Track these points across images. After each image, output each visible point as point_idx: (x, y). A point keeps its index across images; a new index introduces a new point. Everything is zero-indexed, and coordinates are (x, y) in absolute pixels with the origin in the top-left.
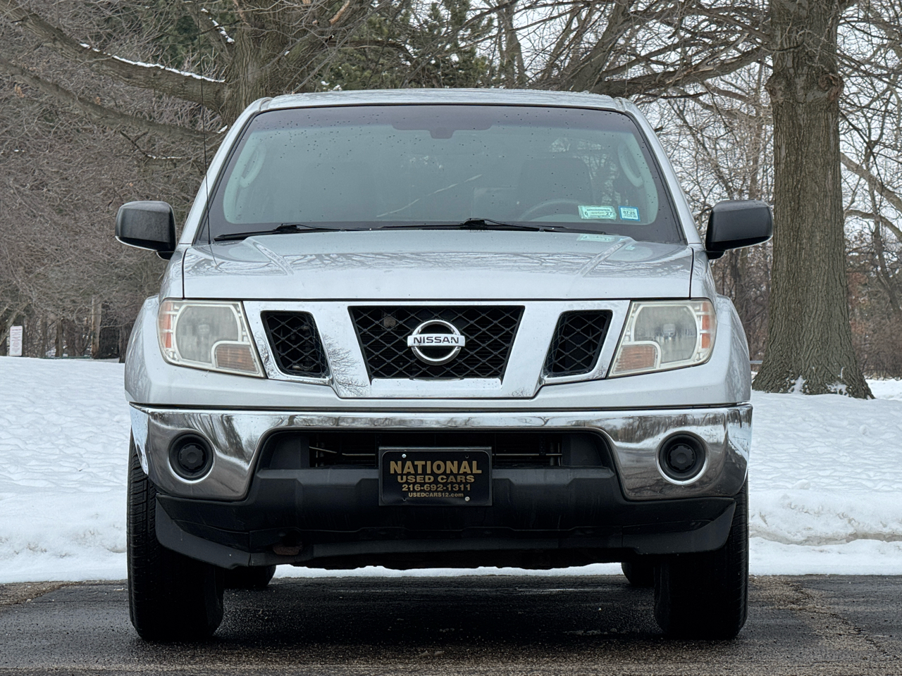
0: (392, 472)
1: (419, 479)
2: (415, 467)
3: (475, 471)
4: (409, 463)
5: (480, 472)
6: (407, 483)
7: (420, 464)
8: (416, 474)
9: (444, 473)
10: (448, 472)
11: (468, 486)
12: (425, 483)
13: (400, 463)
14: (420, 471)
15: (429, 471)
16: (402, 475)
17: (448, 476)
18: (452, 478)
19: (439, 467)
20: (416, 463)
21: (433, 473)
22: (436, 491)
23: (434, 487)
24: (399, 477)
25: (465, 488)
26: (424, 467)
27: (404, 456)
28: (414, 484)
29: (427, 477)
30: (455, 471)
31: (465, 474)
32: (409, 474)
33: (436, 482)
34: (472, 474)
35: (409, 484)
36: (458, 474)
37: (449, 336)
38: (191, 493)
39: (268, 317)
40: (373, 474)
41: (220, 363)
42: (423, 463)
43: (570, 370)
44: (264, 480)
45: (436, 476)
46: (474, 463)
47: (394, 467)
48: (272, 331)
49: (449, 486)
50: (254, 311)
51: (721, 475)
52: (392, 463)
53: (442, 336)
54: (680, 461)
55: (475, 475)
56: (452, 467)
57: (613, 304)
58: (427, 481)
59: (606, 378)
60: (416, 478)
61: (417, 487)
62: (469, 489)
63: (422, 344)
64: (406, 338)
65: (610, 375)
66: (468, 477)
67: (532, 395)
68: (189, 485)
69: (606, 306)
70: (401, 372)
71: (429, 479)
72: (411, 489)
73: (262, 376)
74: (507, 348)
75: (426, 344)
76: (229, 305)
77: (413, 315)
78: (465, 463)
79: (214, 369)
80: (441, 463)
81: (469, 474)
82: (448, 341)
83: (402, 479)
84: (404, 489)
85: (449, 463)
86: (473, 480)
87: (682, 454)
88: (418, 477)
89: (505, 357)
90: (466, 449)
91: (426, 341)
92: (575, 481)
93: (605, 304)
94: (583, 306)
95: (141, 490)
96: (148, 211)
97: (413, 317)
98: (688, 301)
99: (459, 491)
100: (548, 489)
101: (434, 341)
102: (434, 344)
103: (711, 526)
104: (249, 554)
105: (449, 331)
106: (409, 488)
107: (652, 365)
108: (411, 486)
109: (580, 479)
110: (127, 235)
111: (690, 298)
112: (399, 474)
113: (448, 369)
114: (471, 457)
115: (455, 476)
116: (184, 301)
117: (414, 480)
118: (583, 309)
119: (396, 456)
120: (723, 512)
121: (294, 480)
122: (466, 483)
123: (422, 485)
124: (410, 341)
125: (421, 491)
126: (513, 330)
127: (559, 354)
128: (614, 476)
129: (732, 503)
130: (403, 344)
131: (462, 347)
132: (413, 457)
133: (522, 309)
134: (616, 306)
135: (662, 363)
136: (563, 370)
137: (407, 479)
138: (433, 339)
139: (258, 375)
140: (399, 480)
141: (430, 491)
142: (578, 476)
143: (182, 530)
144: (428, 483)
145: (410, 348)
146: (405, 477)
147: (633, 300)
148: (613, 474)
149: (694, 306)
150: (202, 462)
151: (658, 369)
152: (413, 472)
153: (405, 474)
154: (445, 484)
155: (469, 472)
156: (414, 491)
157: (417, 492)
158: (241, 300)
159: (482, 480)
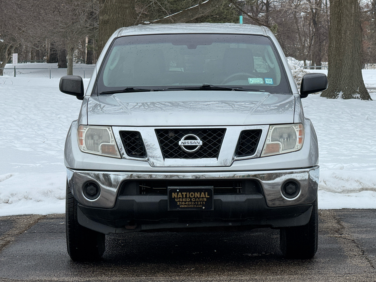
0: (173, 197)
1: (184, 200)
2: (183, 195)
3: (207, 196)
4: (180, 193)
5: (209, 197)
6: (179, 201)
7: (184, 194)
8: (183, 198)
9: (194, 197)
10: (196, 197)
11: (204, 202)
12: (186, 201)
13: (176, 193)
14: (184, 197)
15: (188, 197)
16: (177, 198)
17: (196, 198)
18: (197, 199)
19: (192, 195)
20: (183, 193)
21: (189, 197)
22: (191, 205)
23: (190, 203)
24: (176, 199)
25: (203, 203)
26: (186, 195)
27: (178, 190)
28: (182, 202)
29: (187, 199)
30: (199, 197)
31: (203, 198)
32: (180, 198)
33: (191, 201)
34: (205, 198)
35: (180, 202)
36: (200, 198)
37: (196, 141)
38: (92, 205)
39: (122, 133)
40: (165, 198)
41: (103, 152)
42: (186, 193)
43: (245, 154)
44: (121, 200)
45: (191, 198)
46: (206, 193)
47: (174, 195)
48: (124, 139)
49: (196, 203)
50: (116, 131)
51: (307, 195)
52: (173, 194)
53: (193, 141)
54: (290, 191)
55: (207, 198)
56: (197, 195)
57: (262, 127)
58: (187, 200)
59: (260, 157)
60: (183, 200)
61: (183, 203)
62: (204, 204)
63: (185, 145)
64: (178, 142)
65: (261, 156)
66: (204, 199)
67: (229, 165)
68: (91, 202)
69: (259, 128)
70: (176, 156)
71: (188, 200)
72: (181, 204)
73: (120, 157)
74: (219, 146)
75: (186, 145)
76: (106, 128)
77: (181, 132)
78: (203, 193)
79: (101, 154)
80: (193, 193)
81: (204, 198)
82: (195, 143)
83: (177, 200)
84: (178, 204)
85: (196, 193)
86: (206, 200)
87: (291, 188)
88: (184, 199)
89: (218, 149)
90: (203, 187)
91: (187, 143)
92: (248, 200)
93: (259, 127)
94: (250, 128)
95: (71, 202)
96: (72, 80)
97: (181, 133)
98: (293, 125)
99: (200, 205)
100: (237, 203)
101: (190, 143)
102: (189, 144)
103: (303, 215)
104: (115, 229)
105: (196, 139)
106: (180, 203)
107: (278, 151)
108: (181, 203)
109: (249, 199)
110: (64, 90)
111: (294, 123)
112: (176, 198)
113: (196, 154)
114: (205, 191)
115: (199, 198)
116: (88, 126)
117: (182, 200)
118: (250, 129)
119: (175, 191)
120: (307, 210)
121: (133, 200)
122: (203, 201)
123: (185, 202)
124: (180, 143)
125: (185, 205)
126: (222, 138)
127: (241, 148)
128: (263, 198)
129: (311, 206)
130: (177, 144)
131: (201, 146)
132: (181, 191)
133: (225, 129)
134: (264, 127)
135: (283, 150)
136: (242, 154)
137: (179, 200)
138: (189, 142)
139: (118, 157)
140: (176, 200)
141: (188, 205)
142: (249, 198)
143: (88, 219)
144: (187, 201)
145: (180, 146)
146: (178, 199)
147: (270, 125)
148: (263, 197)
149: (295, 126)
150: (96, 192)
151: (281, 153)
152: (181, 197)
153: (178, 198)
154: (195, 202)
155: (204, 197)
156: (182, 205)
157: (183, 205)
158: (111, 126)
159: (210, 200)
